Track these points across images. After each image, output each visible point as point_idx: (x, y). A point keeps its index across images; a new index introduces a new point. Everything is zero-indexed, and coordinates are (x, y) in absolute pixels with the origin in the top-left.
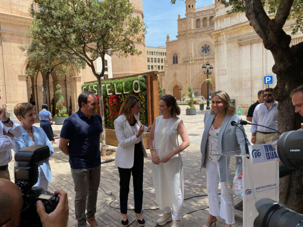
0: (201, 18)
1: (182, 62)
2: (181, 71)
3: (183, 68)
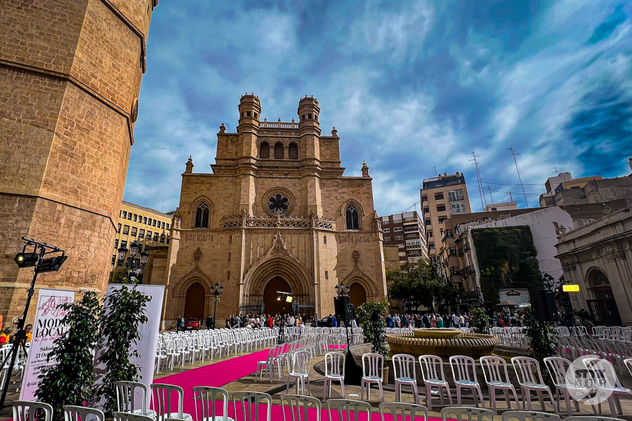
0: (272, 142)
1: (221, 225)
2: (214, 247)
3: (221, 238)
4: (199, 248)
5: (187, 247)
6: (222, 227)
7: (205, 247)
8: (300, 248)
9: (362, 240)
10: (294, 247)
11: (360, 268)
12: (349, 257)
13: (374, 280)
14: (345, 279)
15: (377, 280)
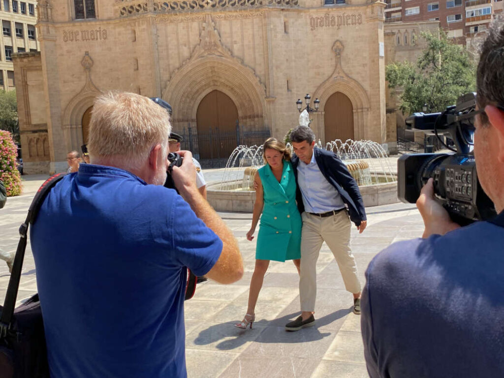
1: (116, 11)
2: (110, 49)
3: (119, 34)
4: (87, 53)
5: (68, 52)
6: (118, 14)
7: (97, 50)
8: (246, 42)
9: (350, 21)
10: (235, 42)
11: (345, 69)
12: (327, 52)
13: (366, 86)
14: (319, 88)
15: (371, 86)
